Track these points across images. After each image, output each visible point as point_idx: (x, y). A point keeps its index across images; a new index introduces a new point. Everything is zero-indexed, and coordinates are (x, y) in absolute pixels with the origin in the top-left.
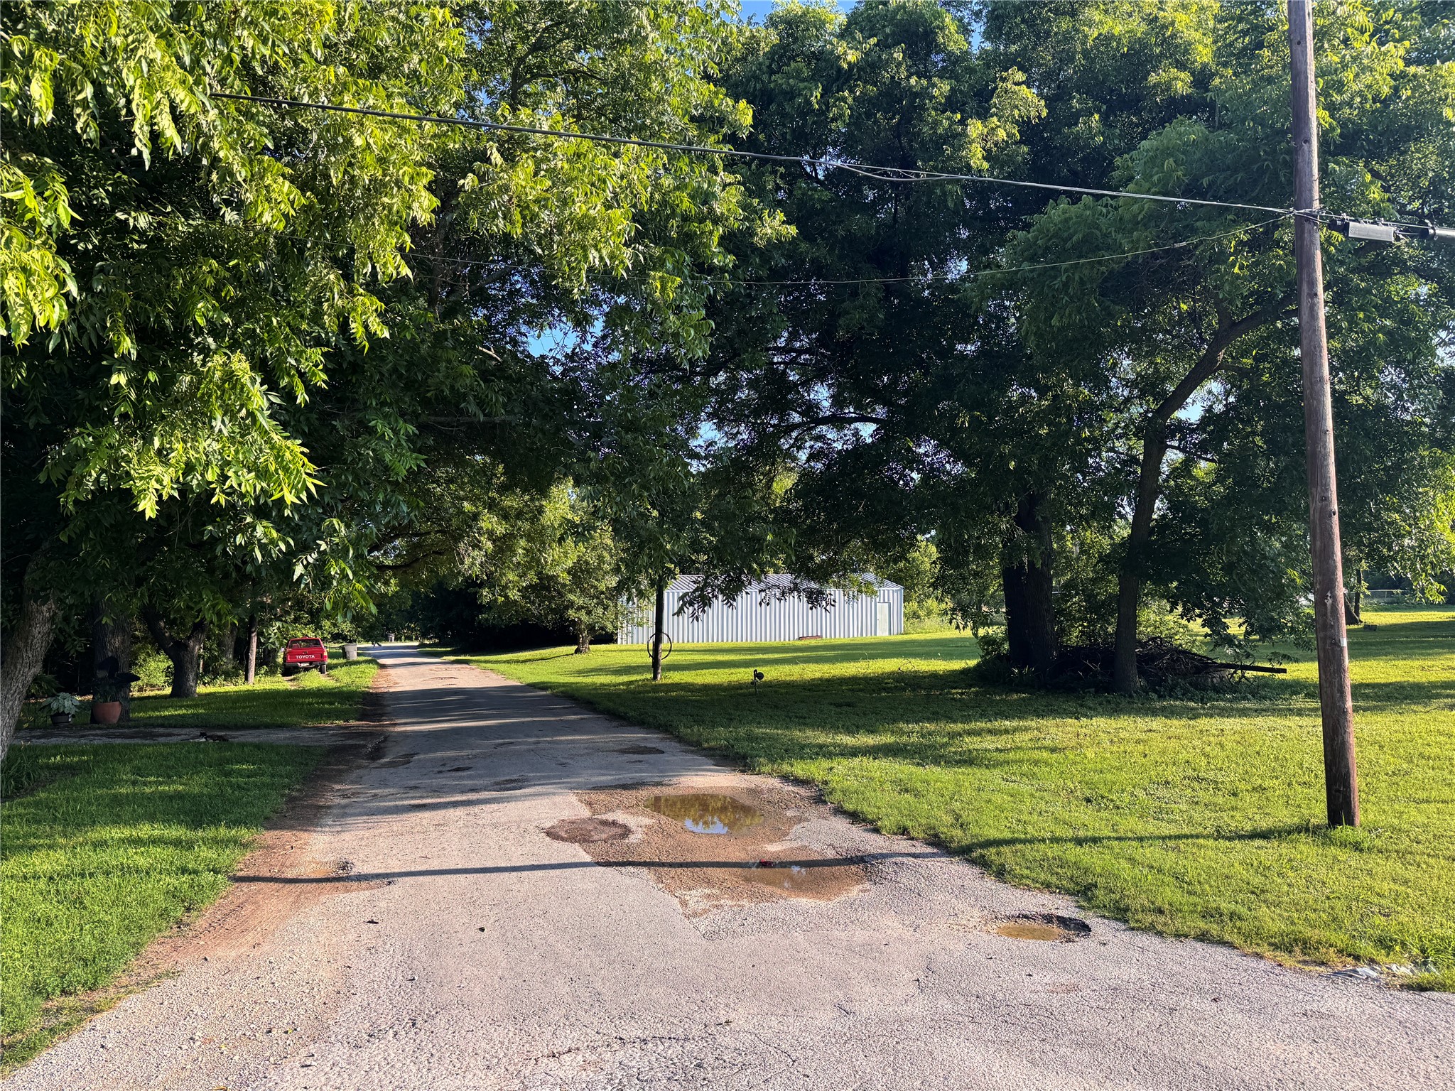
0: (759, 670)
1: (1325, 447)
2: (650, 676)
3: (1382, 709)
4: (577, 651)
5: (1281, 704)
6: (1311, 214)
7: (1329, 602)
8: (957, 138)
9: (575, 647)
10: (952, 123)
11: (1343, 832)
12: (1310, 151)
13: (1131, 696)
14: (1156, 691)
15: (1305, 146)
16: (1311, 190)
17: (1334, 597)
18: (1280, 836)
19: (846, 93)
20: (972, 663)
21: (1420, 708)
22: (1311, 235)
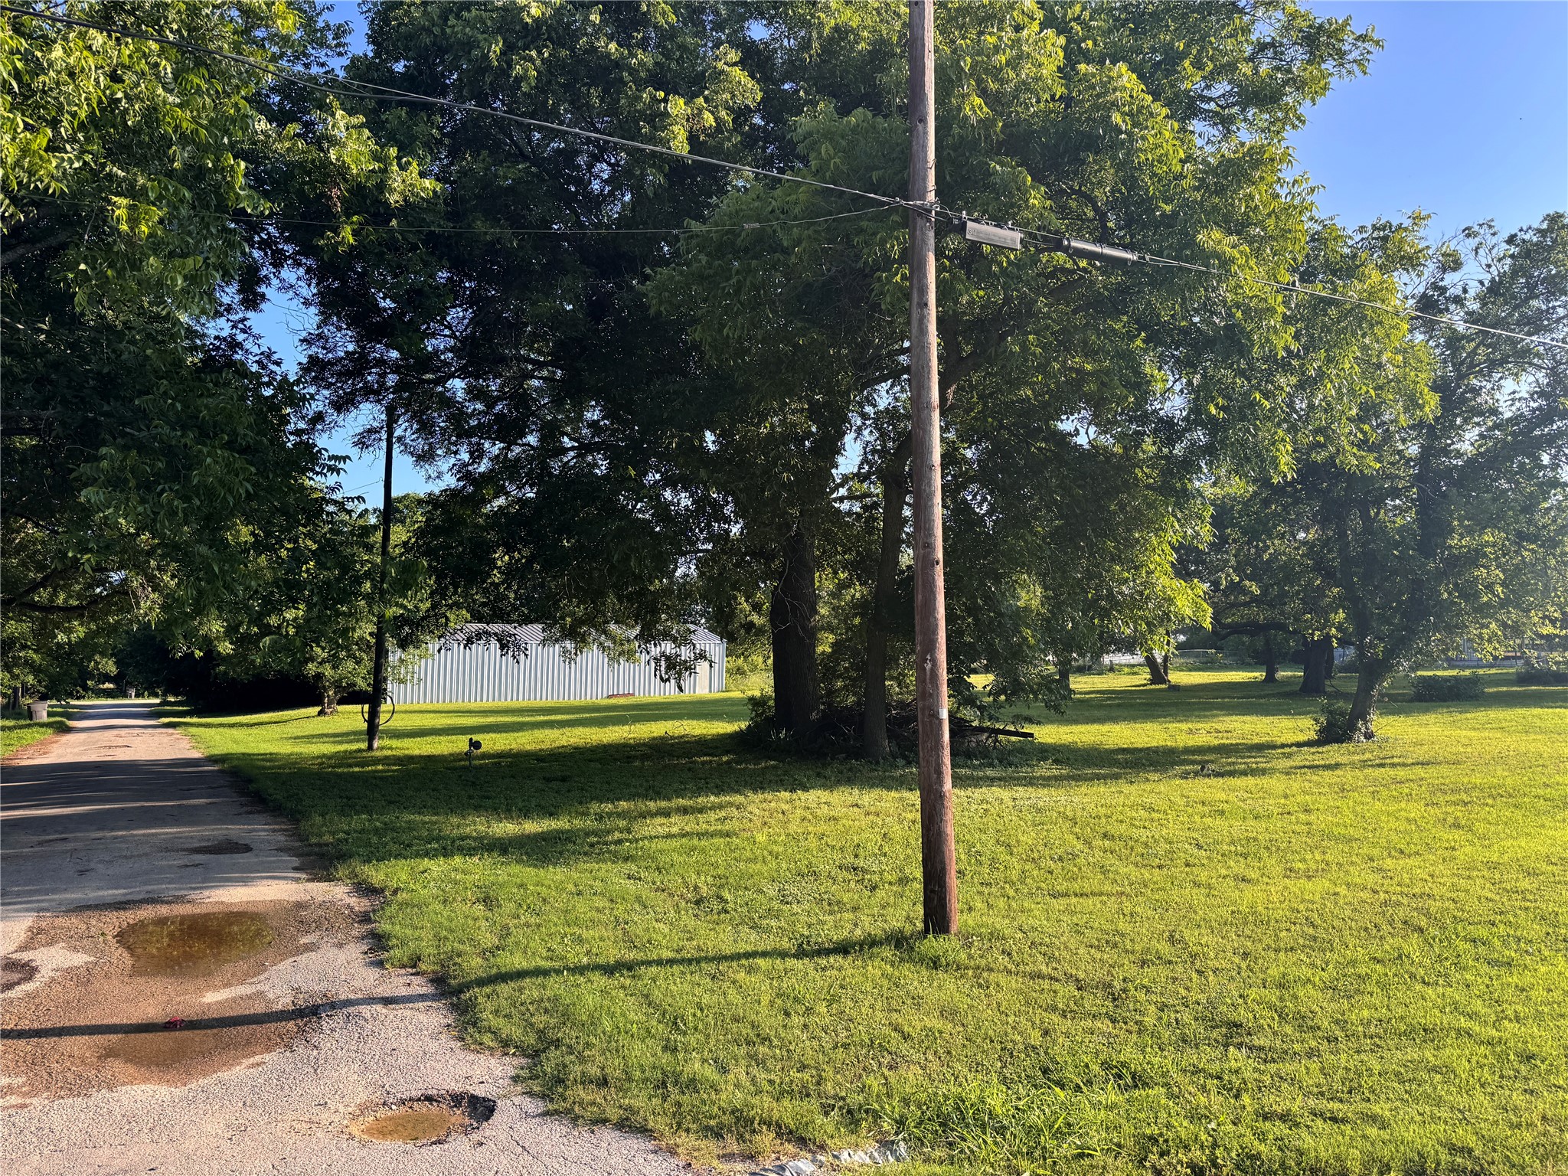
0: (475, 738)
1: (930, 485)
2: (364, 745)
3: (1116, 777)
4: (321, 713)
5: (1024, 771)
6: (921, 207)
7: (928, 666)
8: (658, 118)
9: (319, 709)
10: (654, 98)
11: (934, 945)
12: (925, 133)
13: (877, 763)
14: (905, 757)
15: (920, 126)
16: (925, 179)
17: (934, 661)
18: (861, 949)
19: (534, 53)
20: (744, 725)
21: (1155, 776)
22: (923, 234)
